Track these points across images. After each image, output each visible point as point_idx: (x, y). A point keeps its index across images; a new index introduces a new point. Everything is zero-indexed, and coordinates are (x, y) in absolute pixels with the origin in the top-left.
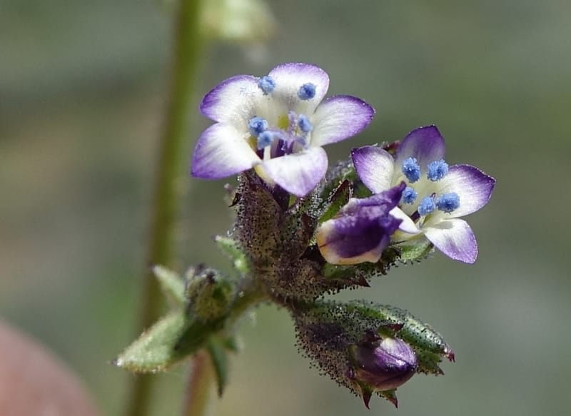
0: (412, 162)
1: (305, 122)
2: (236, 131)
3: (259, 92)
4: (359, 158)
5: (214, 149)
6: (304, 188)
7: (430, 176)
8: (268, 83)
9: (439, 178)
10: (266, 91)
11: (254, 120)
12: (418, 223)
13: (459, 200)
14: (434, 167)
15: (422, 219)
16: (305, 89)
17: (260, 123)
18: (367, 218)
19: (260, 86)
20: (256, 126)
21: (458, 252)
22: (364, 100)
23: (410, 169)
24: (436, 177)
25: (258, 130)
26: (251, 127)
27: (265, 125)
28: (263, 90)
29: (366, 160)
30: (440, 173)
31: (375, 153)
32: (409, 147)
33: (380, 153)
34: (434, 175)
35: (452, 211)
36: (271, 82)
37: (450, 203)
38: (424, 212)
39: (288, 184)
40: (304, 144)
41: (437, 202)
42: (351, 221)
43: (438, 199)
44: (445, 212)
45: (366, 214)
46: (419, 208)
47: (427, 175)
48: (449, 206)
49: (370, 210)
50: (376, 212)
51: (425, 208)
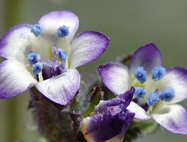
0: (140, 70)
1: (62, 54)
2: (19, 63)
3: (32, 35)
4: (104, 72)
5: (5, 78)
6: (66, 99)
7: (154, 78)
8: (37, 28)
9: (159, 78)
10: (37, 34)
11: (30, 55)
12: (148, 111)
13: (174, 93)
14: (155, 72)
15: (151, 108)
16: (61, 30)
17: (35, 56)
18: (110, 115)
19: (32, 31)
20: (32, 58)
21: (178, 128)
22: (102, 33)
23: (140, 75)
24: (158, 78)
25: (34, 61)
26: (29, 59)
27: (39, 57)
28: (35, 34)
29: (109, 72)
30: (160, 75)
31: (115, 67)
32: (138, 60)
33: (118, 66)
34: (156, 77)
35: (171, 100)
36: (39, 28)
37: (168, 95)
38: (151, 104)
39: (54, 98)
40: (64, 68)
41: (160, 95)
42: (101, 118)
43: (160, 93)
44: (166, 101)
45: (109, 112)
46: (147, 101)
47: (151, 78)
48: (168, 97)
49: (112, 109)
50: (116, 110)
51: (151, 101)
